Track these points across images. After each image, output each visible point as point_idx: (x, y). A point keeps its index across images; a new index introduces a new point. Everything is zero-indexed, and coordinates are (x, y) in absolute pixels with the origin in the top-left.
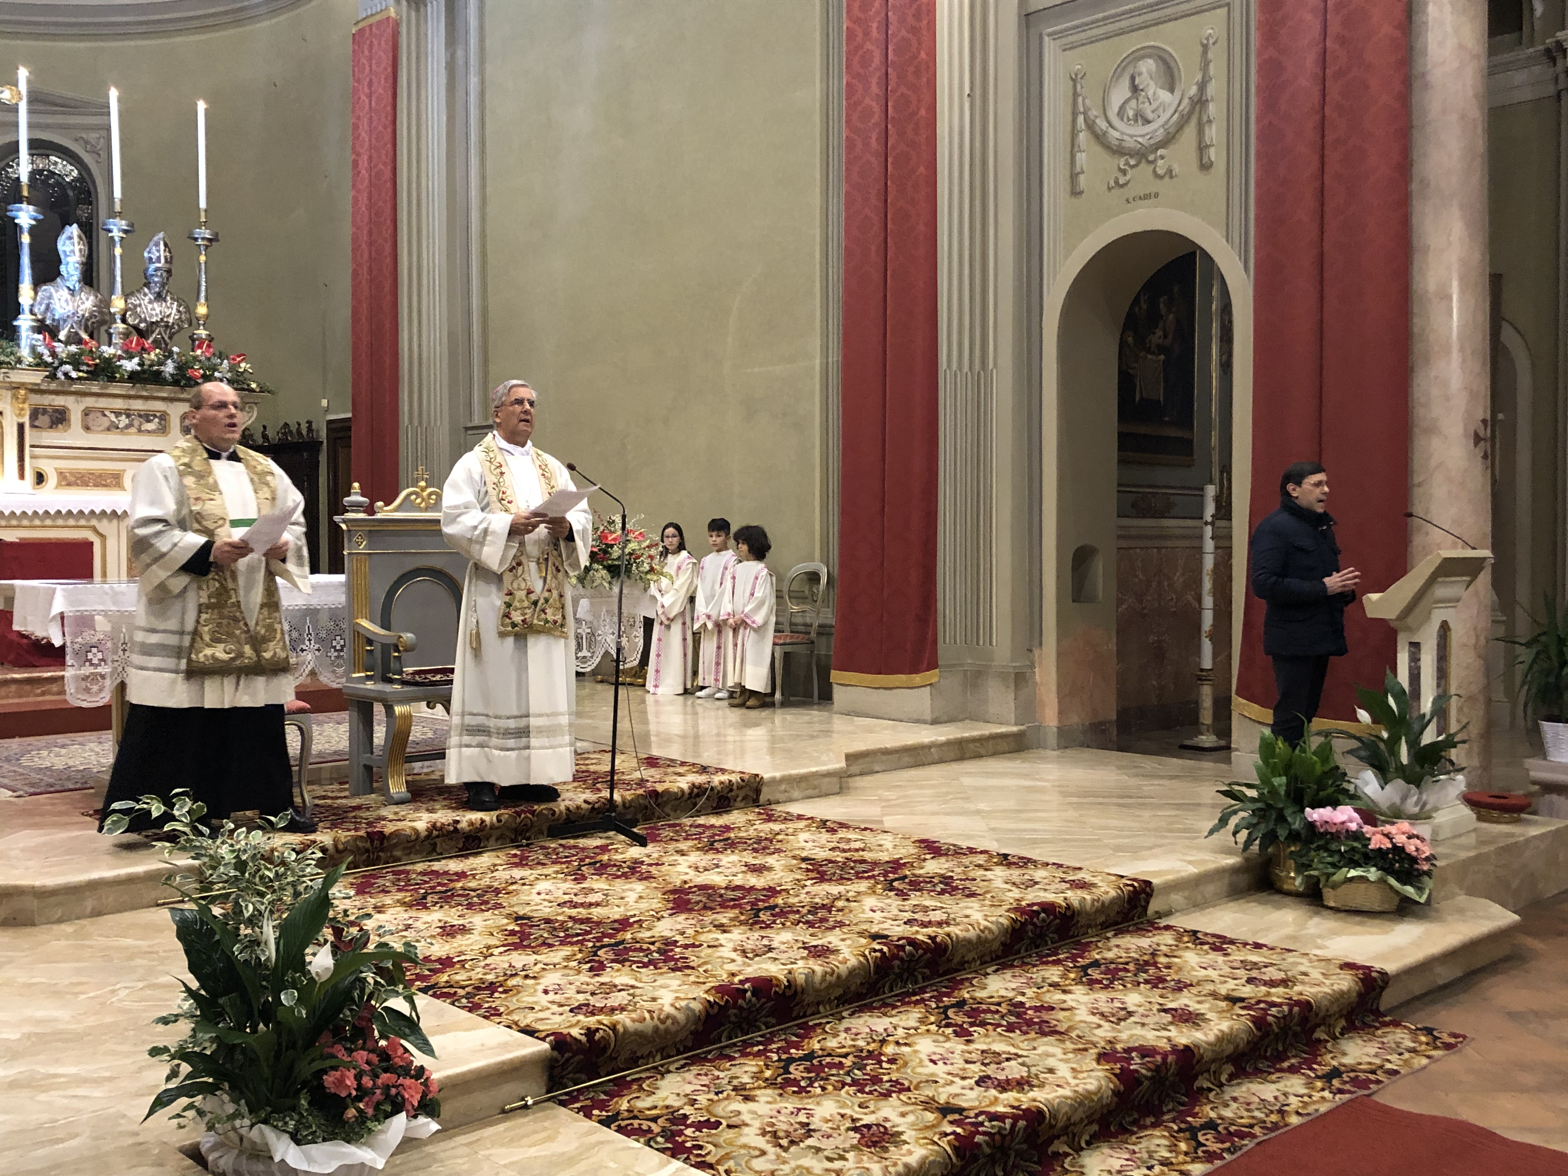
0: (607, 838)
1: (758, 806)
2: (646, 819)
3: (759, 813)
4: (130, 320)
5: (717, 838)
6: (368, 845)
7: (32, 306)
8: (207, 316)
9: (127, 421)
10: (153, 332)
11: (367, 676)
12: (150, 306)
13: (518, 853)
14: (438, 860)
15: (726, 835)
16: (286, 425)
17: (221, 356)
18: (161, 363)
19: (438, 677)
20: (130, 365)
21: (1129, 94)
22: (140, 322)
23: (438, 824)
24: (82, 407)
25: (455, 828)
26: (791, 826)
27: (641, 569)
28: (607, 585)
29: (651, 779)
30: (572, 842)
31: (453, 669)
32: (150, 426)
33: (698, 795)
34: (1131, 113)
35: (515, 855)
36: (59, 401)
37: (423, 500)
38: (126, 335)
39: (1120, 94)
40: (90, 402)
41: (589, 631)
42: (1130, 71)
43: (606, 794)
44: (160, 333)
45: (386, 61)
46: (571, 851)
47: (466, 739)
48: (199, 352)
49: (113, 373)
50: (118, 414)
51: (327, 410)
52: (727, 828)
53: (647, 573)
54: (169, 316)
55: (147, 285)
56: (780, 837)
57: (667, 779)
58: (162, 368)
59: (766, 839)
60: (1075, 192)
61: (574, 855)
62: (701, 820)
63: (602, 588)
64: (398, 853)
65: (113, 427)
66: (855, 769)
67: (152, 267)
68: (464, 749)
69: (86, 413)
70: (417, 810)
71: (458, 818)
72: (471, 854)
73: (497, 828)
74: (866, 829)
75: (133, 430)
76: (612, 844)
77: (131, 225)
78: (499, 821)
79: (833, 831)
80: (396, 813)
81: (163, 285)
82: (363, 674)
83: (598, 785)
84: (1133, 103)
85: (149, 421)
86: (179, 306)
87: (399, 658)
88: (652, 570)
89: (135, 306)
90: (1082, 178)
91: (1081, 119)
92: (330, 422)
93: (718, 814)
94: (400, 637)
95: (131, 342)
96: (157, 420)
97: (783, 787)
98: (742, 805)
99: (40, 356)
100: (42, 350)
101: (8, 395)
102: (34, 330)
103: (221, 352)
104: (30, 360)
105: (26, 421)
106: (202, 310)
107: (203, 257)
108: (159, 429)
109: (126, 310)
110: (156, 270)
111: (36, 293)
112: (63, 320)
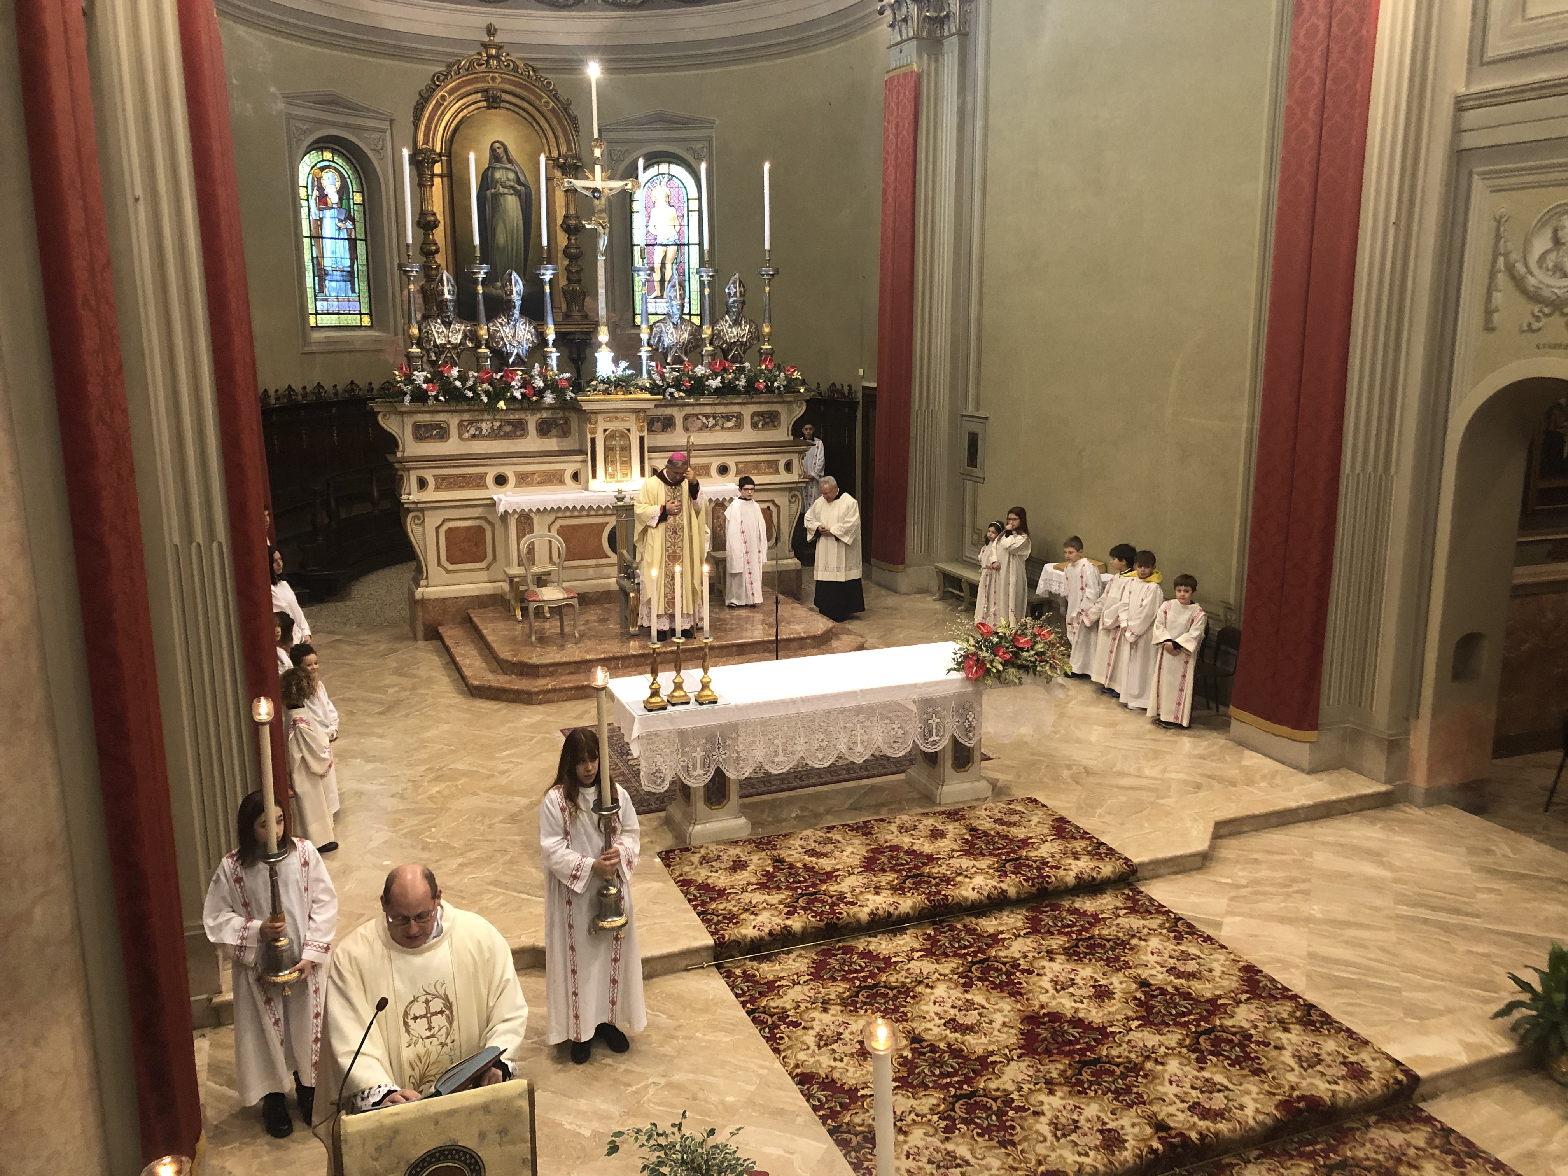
3: (1127, 897)
4: (716, 343)
5: (1084, 934)
7: (649, 339)
8: (770, 334)
9: (714, 422)
10: (732, 350)
12: (730, 330)
13: (932, 933)
15: (1092, 931)
16: (834, 385)
17: (779, 368)
18: (737, 378)
20: (715, 383)
21: (1550, 245)
22: (723, 343)
24: (683, 414)
26: (1148, 923)
29: (1051, 861)
30: (974, 922)
32: (730, 424)
34: (1551, 264)
35: (929, 937)
36: (668, 411)
38: (713, 355)
39: (1541, 244)
40: (688, 410)
42: (1553, 223)
44: (736, 351)
45: (910, 109)
46: (970, 938)
48: (763, 367)
49: (704, 389)
50: (707, 417)
51: (863, 377)
52: (1096, 919)
54: (743, 336)
55: (728, 313)
56: (1133, 942)
57: (1063, 861)
58: (737, 382)
59: (1122, 943)
60: (1489, 328)
61: (971, 946)
62: (1078, 902)
65: (704, 427)
67: (732, 300)
69: (686, 418)
74: (1207, 939)
75: (718, 428)
77: (716, 271)
79: (1179, 937)
81: (739, 313)
83: (1008, 866)
84: (1552, 256)
85: (729, 420)
86: (750, 327)
89: (719, 331)
90: (1496, 317)
91: (1501, 259)
92: (864, 388)
93: (1094, 892)
96: (734, 419)
97: (1151, 867)
99: (654, 381)
100: (656, 376)
101: (633, 417)
102: (650, 358)
103: (779, 365)
104: (648, 385)
105: (645, 433)
106: (767, 330)
107: (767, 289)
108: (735, 426)
109: (713, 335)
110: (734, 302)
111: (651, 330)
112: (670, 348)
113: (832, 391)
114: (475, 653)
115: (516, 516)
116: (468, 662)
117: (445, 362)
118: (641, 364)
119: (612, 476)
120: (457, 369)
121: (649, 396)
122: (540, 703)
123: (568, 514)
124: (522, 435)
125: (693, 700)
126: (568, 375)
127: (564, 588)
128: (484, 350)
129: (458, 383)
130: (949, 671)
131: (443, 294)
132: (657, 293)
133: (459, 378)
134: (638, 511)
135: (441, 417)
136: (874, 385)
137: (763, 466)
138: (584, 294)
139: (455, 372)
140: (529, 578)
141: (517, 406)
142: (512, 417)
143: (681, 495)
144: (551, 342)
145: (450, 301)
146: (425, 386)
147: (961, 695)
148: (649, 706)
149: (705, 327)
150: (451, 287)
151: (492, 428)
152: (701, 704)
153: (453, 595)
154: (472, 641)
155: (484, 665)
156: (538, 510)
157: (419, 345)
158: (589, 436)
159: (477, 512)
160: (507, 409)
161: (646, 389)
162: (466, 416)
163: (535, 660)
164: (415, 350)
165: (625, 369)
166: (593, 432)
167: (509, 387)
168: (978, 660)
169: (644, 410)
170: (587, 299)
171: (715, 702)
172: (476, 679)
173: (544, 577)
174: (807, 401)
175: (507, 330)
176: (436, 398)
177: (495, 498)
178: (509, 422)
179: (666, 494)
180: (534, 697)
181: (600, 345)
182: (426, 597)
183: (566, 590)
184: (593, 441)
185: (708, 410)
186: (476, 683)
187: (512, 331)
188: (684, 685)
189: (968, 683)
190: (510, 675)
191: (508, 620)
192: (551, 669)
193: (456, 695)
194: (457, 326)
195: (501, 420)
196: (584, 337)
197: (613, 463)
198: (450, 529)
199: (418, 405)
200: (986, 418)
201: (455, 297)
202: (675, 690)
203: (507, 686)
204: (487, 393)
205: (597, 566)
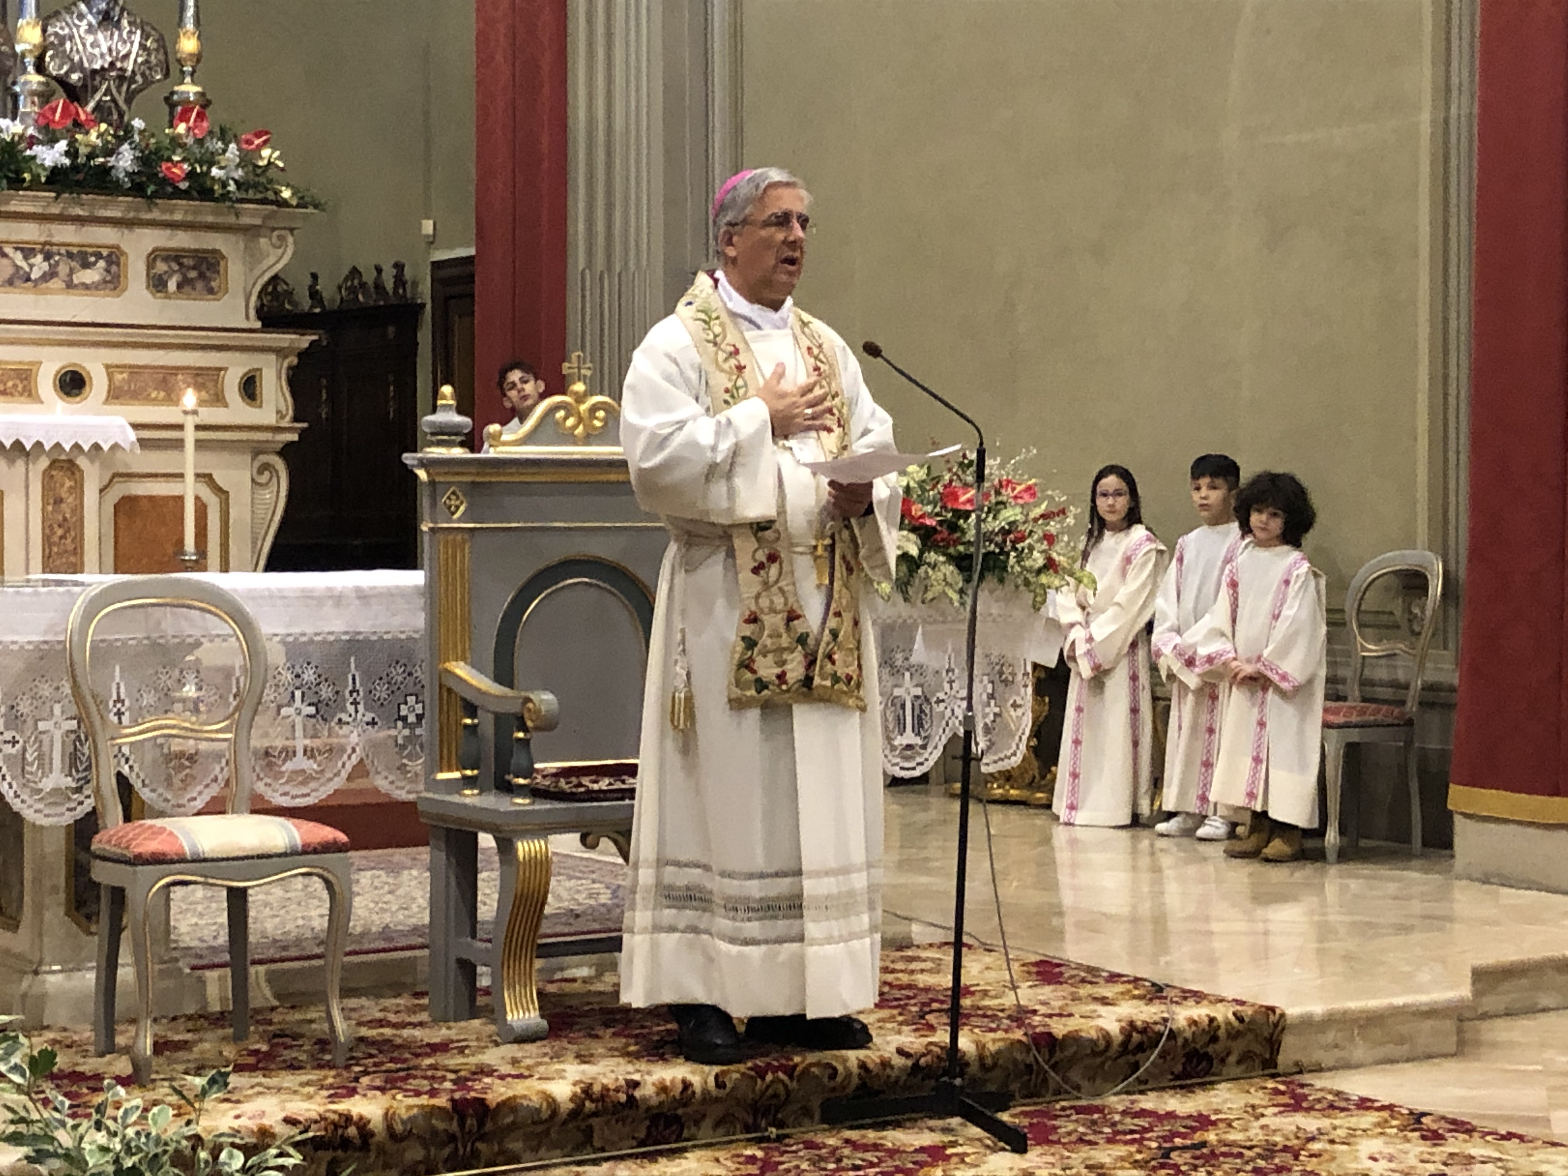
0: (946, 1130)
1: (1273, 1076)
2: (1032, 1093)
3: (1276, 1092)
4: (52, 68)
5: (1178, 1141)
6: (454, 1127)
8: (198, 58)
9: (45, 266)
10: (95, 90)
11: (465, 778)
12: (90, 39)
13: (760, 1154)
14: (595, 1162)
15: (1198, 1137)
16: (355, 272)
17: (224, 136)
18: (110, 151)
19: (604, 784)
20: (52, 155)
22: (72, 70)
23: (597, 1088)
25: (631, 1098)
26: (1343, 1121)
27: (1028, 563)
28: (955, 597)
29: (1042, 1010)
30: (871, 1135)
31: (635, 766)
32: (90, 276)
33: (1141, 1048)
35: (752, 1159)
37: (580, 420)
38: (44, 97)
41: (918, 691)
43: (943, 1036)
44: (108, 92)
46: (869, 1156)
47: (669, 915)
48: (181, 128)
49: (19, 172)
50: (28, 253)
51: (431, 242)
52: (1203, 1122)
53: (1039, 571)
54: (126, 56)
56: (1315, 1146)
57: (1078, 1009)
58: (112, 161)
59: (1286, 1149)
61: (872, 1165)
62: (1148, 1102)
63: (944, 604)
64: (515, 1145)
65: (19, 279)
66: (1490, 1003)
68: (663, 935)
70: (557, 1056)
71: (636, 1077)
72: (661, 1153)
73: (717, 1100)
74: (1509, 1136)
75: (56, 284)
76: (954, 1144)
78: (720, 1084)
79: (1434, 1137)
80: (515, 1062)
82: (457, 775)
83: (931, 1018)
85: (86, 265)
86: (145, 36)
87: (525, 742)
88: (1050, 565)
89: (62, 40)
92: (437, 266)
93: (1189, 1089)
94: (528, 700)
95: (54, 111)
96: (102, 264)
97: (1330, 1036)
98: (1238, 1071)
103: (223, 129)
106: (189, 46)
108: (105, 282)
109: (44, 47)
137: (182, 381)
149: (22, 22)
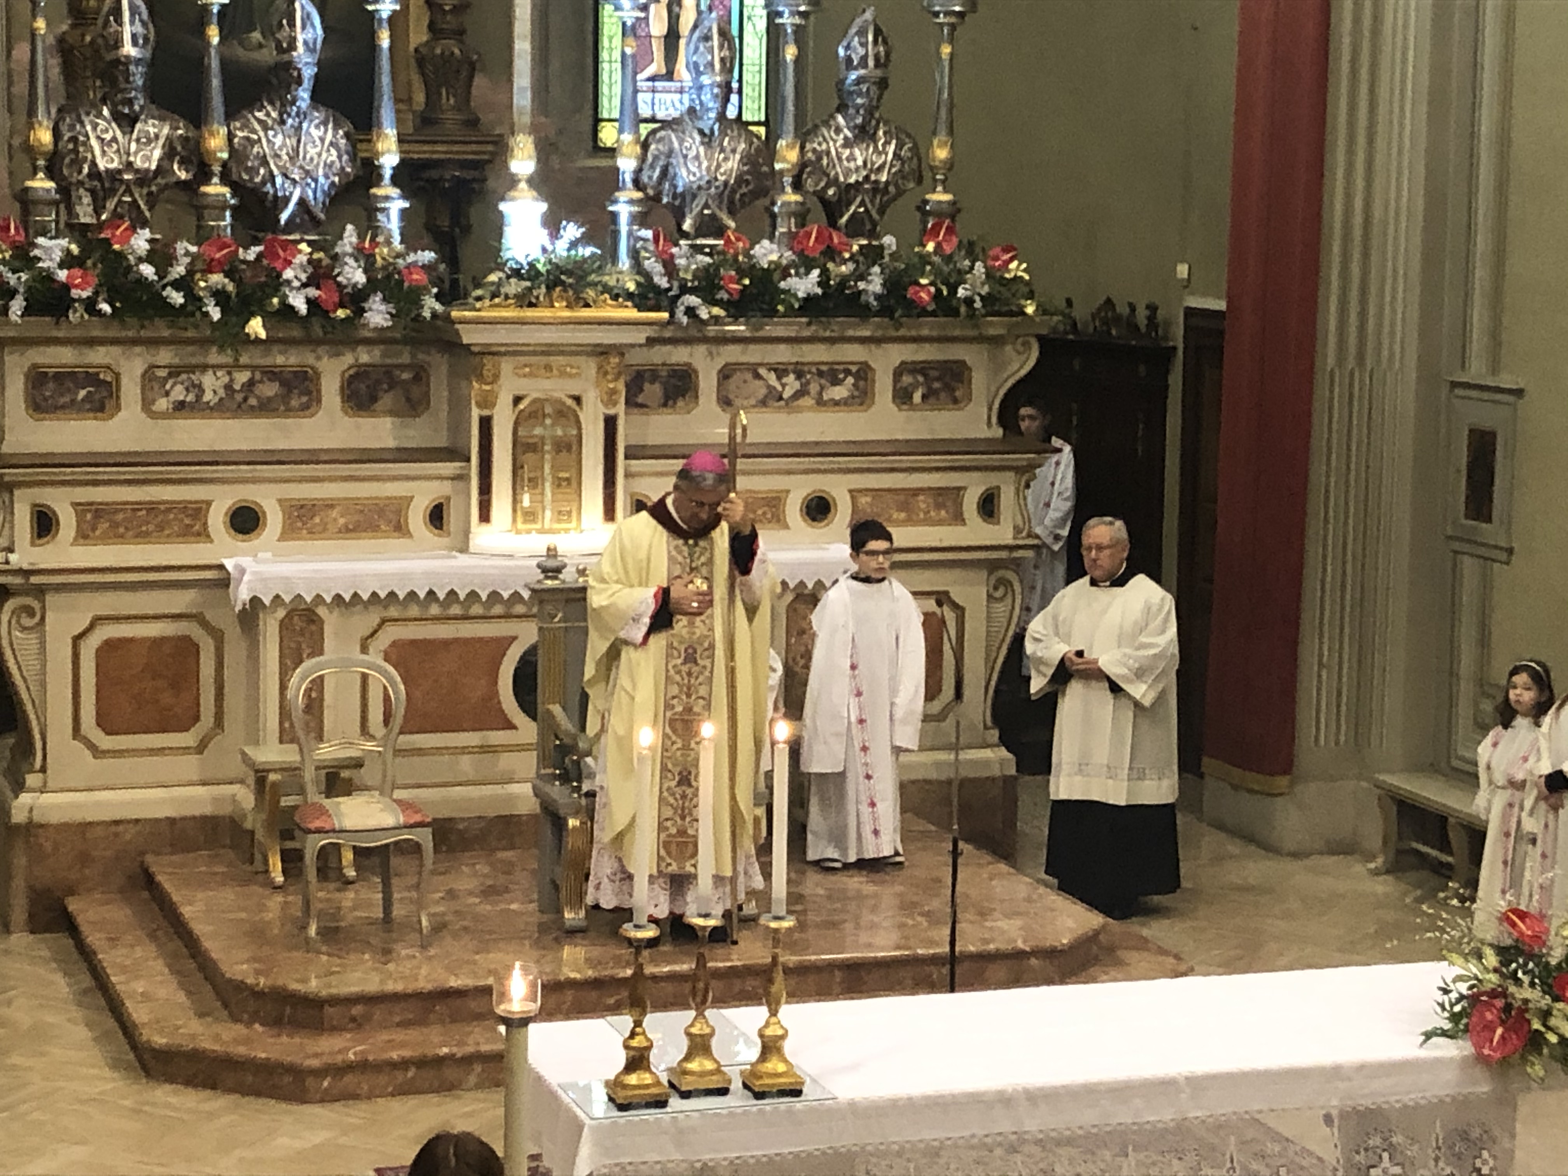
4: (809, 184)
8: (950, 165)
9: (797, 385)
10: (849, 204)
12: (847, 152)
16: (1109, 301)
17: (972, 251)
18: (861, 275)
20: (804, 285)
22: (828, 185)
24: (720, 363)
32: (839, 392)
36: (680, 355)
38: (801, 216)
40: (732, 353)
44: (862, 204)
48: (930, 247)
49: (773, 303)
50: (780, 371)
51: (1187, 284)
55: (842, 108)
58: (861, 285)
65: (772, 399)
67: (853, 76)
69: (725, 374)
75: (807, 401)
81: (870, 111)
85: (836, 382)
89: (819, 155)
92: (1190, 312)
96: (850, 380)
99: (648, 276)
100: (652, 265)
101: (590, 366)
102: (641, 219)
103: (971, 244)
104: (631, 287)
105: (620, 409)
106: (942, 154)
107: (946, 50)
108: (853, 397)
109: (802, 166)
110: (859, 81)
111: (645, 146)
112: (691, 194)
113: (1105, 322)
114: (159, 965)
115: (281, 613)
116: (139, 987)
117: (117, 216)
118: (616, 234)
119: (530, 516)
120: (146, 233)
121: (632, 313)
122: (326, 1098)
123: (414, 611)
124: (305, 407)
125: (736, 1085)
126: (428, 256)
127: (398, 802)
128: (215, 189)
129: (148, 270)
130: (1428, 1036)
131: (118, 43)
132: (657, 66)
133: (149, 258)
134: (596, 600)
135: (99, 356)
136: (1221, 305)
137: (922, 501)
138: (472, 69)
139: (141, 242)
140: (309, 774)
141: (296, 332)
142: (280, 360)
143: (710, 562)
144: (387, 173)
145: (138, 62)
146: (62, 275)
147: (1462, 1103)
148: (622, 1096)
149: (782, 143)
150: (139, 29)
151: (228, 387)
152: (759, 1095)
153: (107, 816)
154: (152, 936)
155: (181, 997)
156: (338, 597)
157: (51, 173)
158: (476, 413)
159: (180, 602)
160: (270, 341)
161: (630, 296)
162: (165, 356)
163: (314, 985)
164: (42, 183)
165: (573, 245)
166: (487, 402)
167: (276, 283)
168: (1508, 1008)
169: (619, 350)
170: (479, 81)
171: (796, 1093)
172: (161, 1032)
173: (345, 774)
174: (1040, 338)
175: (278, 140)
176: (90, 305)
177: (229, 564)
178: (272, 374)
179: (671, 559)
180: (310, 1081)
181: (513, 182)
182: (37, 817)
183: (405, 805)
184: (486, 424)
185: (783, 354)
186: (160, 1041)
187: (291, 142)
188: (714, 1043)
189: (1479, 1072)
190: (249, 1024)
191: (246, 882)
192: (357, 1010)
193: (107, 1073)
194: (149, 127)
195: (253, 368)
196: (468, 175)
197: (535, 483)
198: (109, 647)
199: (43, 325)
200: (1519, 393)
201: (148, 55)
202: (688, 1058)
203: (241, 1050)
204: (220, 296)
205: (486, 749)
